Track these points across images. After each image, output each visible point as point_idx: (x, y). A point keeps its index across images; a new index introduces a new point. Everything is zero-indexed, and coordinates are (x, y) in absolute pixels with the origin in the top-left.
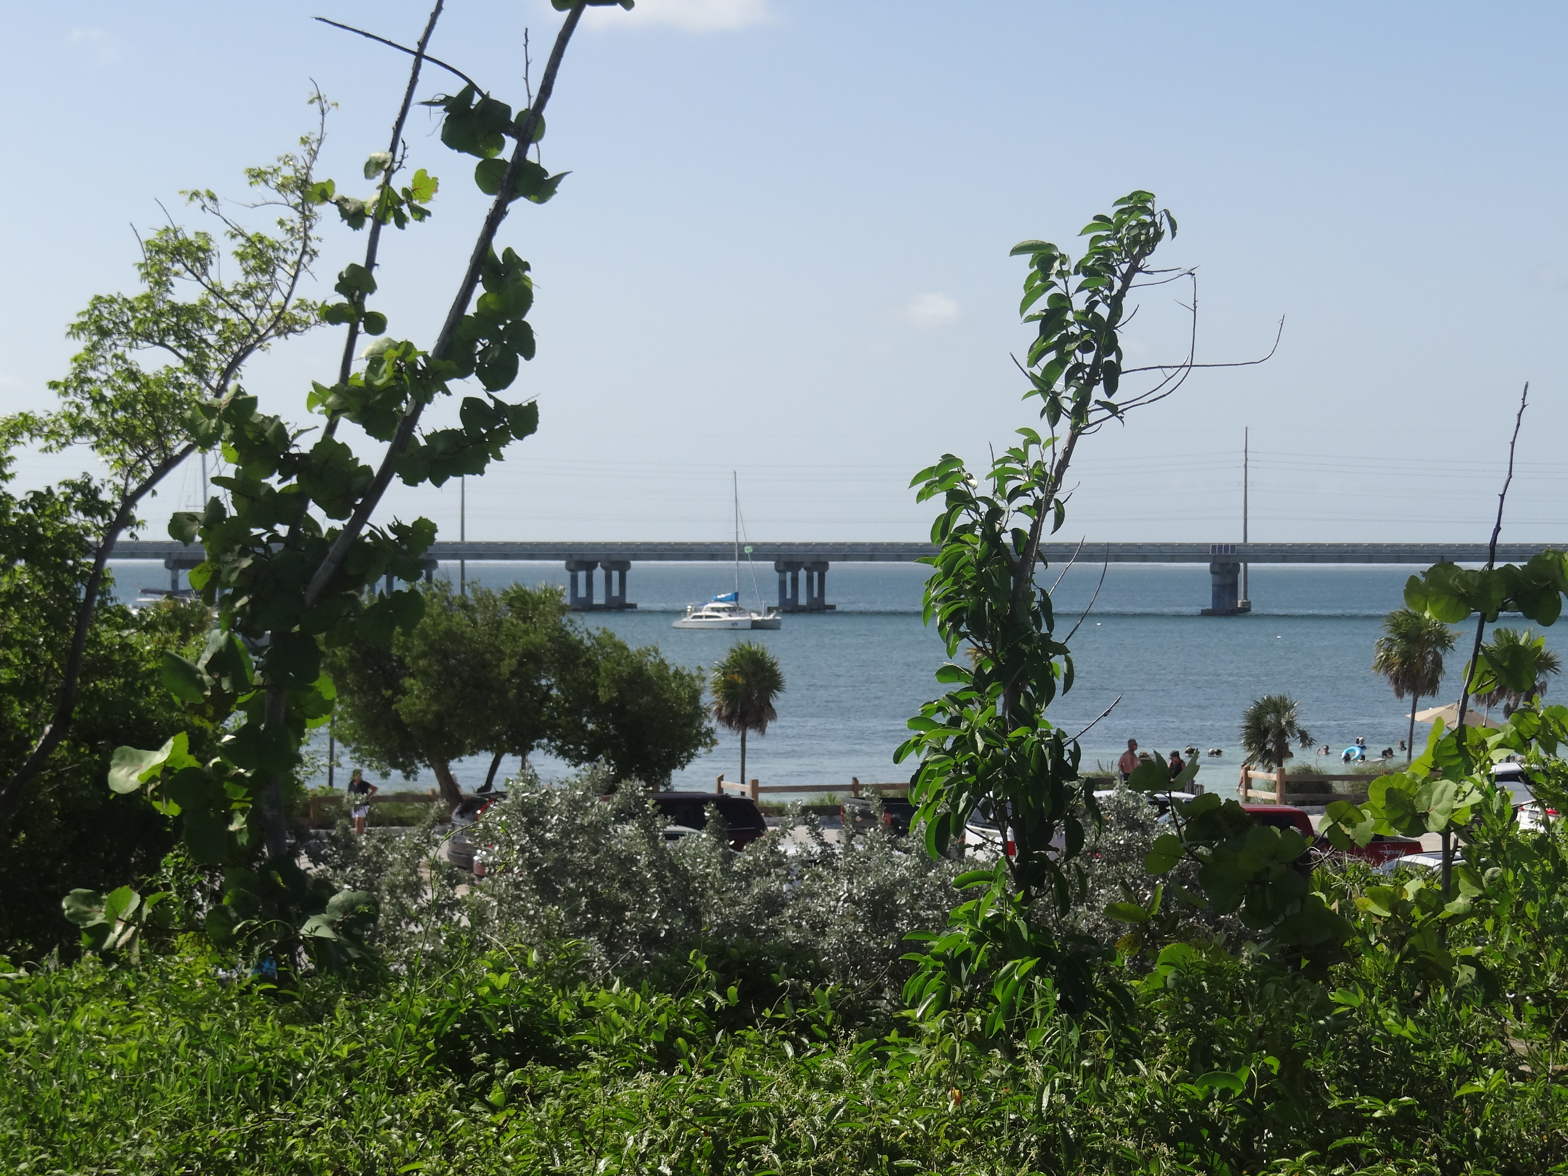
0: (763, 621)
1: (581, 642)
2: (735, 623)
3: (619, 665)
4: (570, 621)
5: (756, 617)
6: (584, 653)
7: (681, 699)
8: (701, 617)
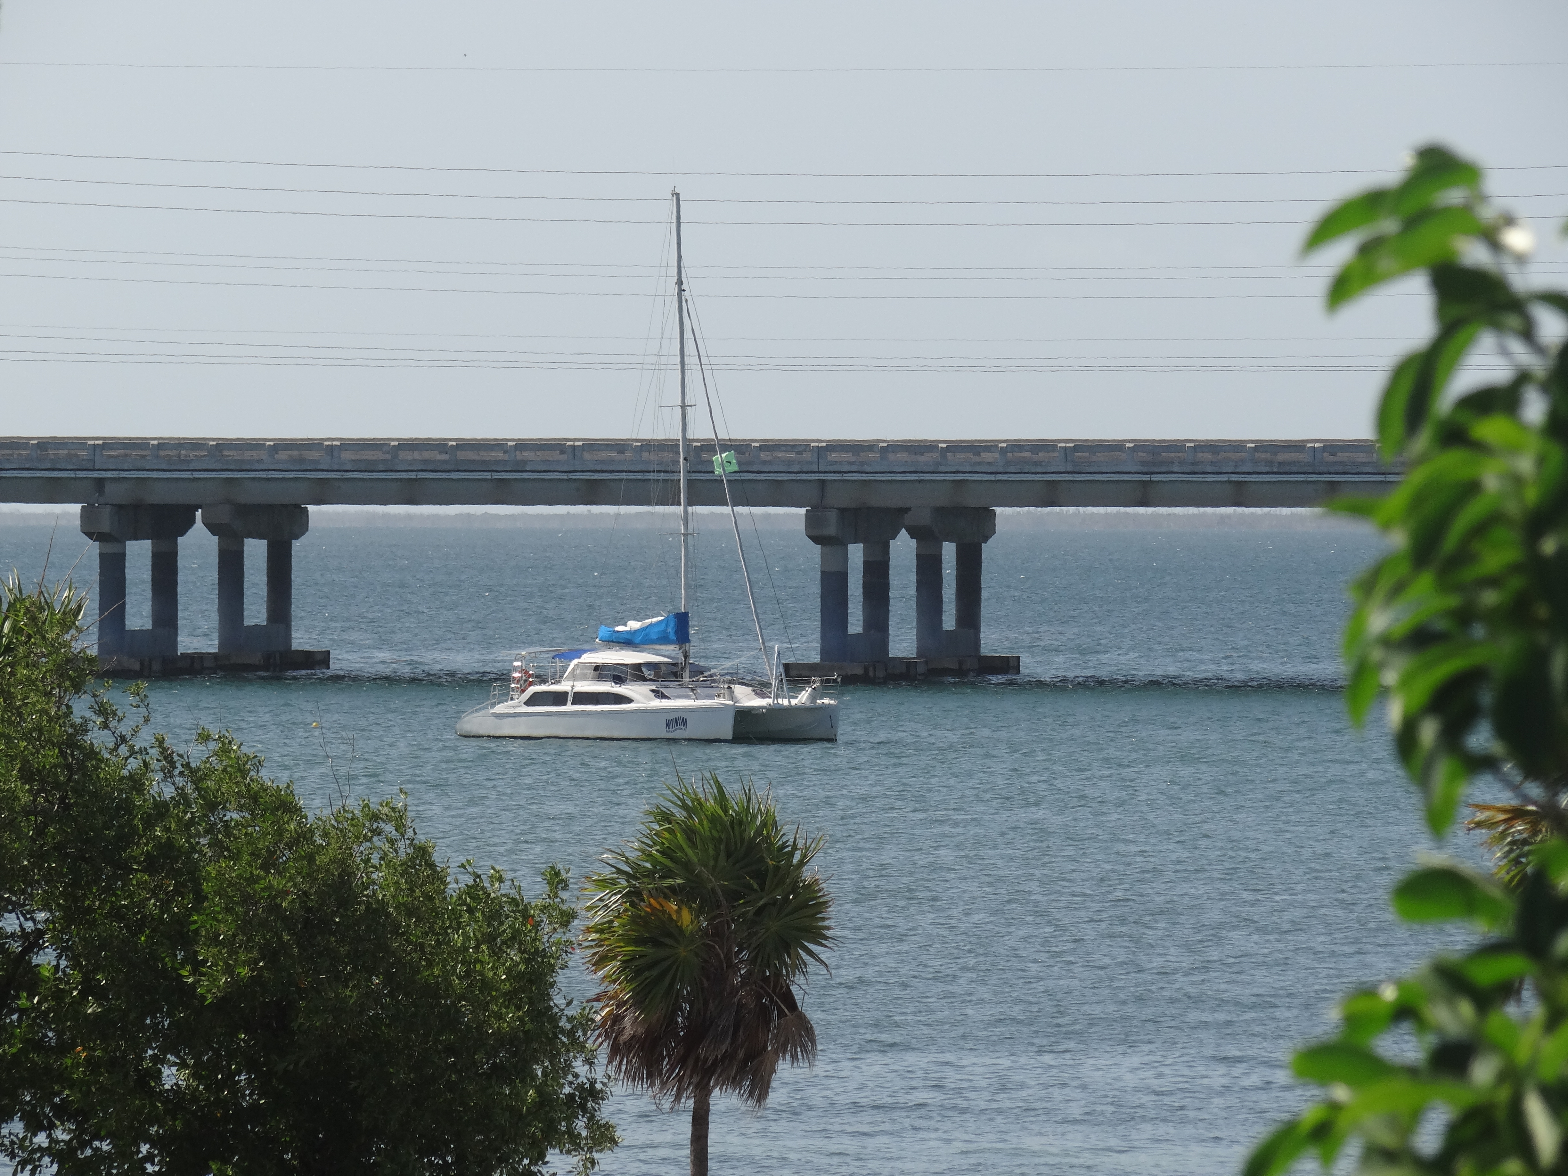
0: (774, 712)
1: (136, 783)
2: (677, 720)
3: (269, 863)
4: (102, 710)
5: (747, 698)
6: (149, 823)
7: (486, 986)
8: (559, 698)
